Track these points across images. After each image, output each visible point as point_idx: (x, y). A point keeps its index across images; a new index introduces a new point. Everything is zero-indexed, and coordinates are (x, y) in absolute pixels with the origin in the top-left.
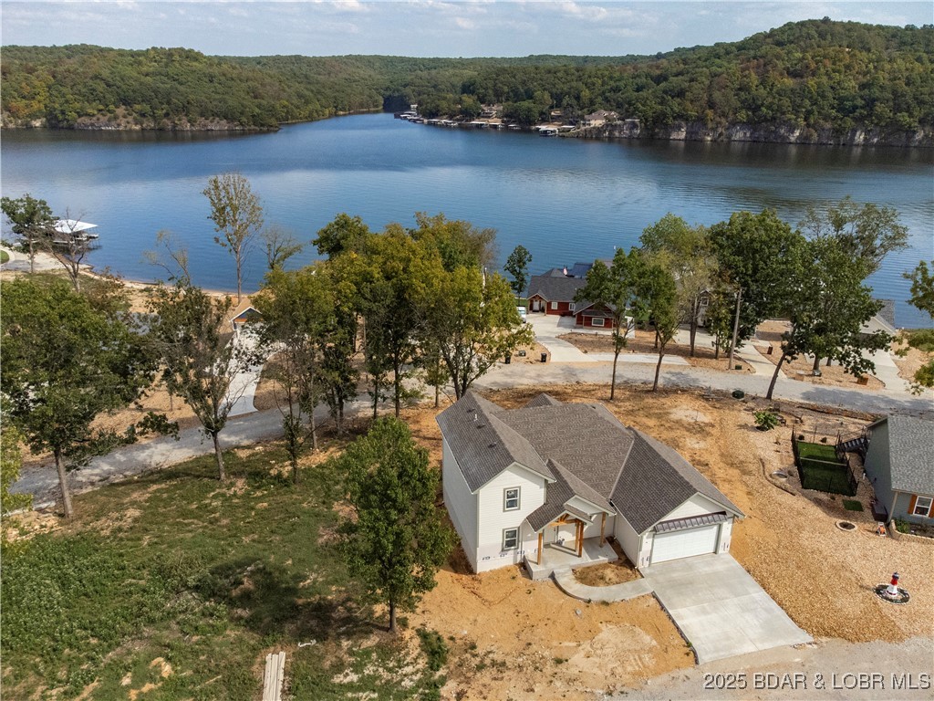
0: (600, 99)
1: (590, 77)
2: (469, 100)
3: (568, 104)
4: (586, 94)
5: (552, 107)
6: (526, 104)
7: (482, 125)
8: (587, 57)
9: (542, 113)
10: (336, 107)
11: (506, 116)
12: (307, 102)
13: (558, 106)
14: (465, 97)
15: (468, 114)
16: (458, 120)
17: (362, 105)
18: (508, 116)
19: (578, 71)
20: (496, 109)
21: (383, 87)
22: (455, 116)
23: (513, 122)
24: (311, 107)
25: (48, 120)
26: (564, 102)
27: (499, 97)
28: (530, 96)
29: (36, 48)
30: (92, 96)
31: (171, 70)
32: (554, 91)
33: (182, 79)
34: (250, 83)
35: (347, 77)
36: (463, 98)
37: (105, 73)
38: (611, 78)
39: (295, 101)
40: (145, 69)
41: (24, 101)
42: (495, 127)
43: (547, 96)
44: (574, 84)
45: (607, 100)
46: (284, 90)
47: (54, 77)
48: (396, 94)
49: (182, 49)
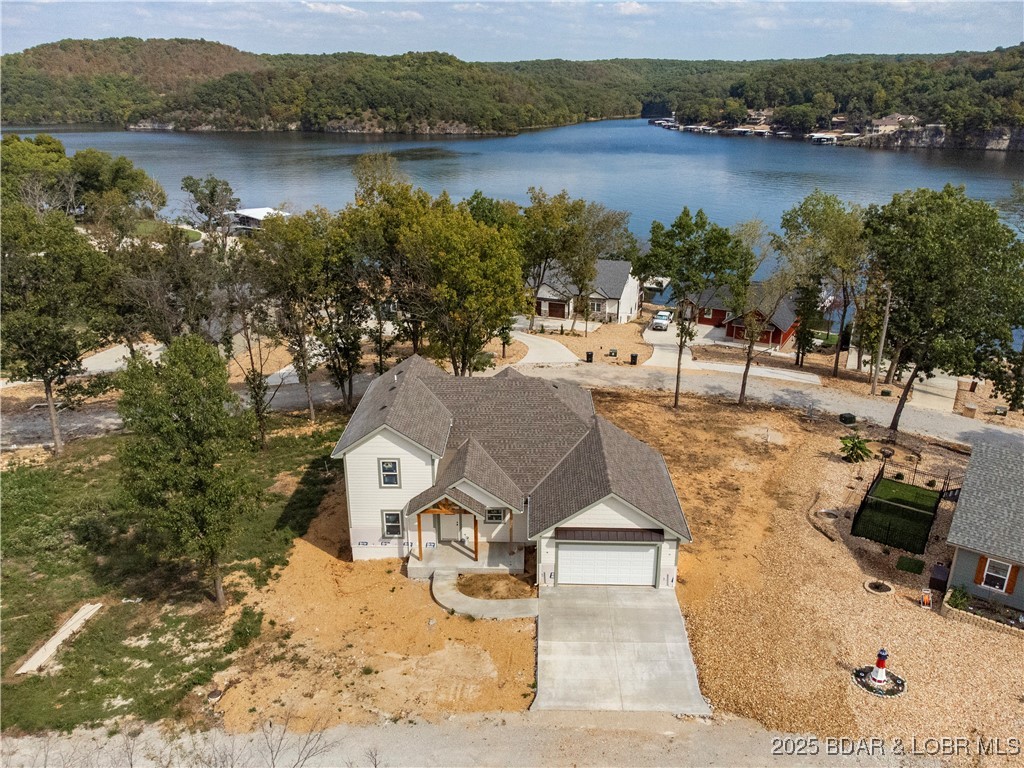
0: (898, 101)
1: (889, 75)
2: (734, 104)
3: (855, 108)
4: (881, 95)
5: (835, 112)
6: (802, 108)
7: (745, 132)
8: (902, 55)
9: (820, 119)
10: (586, 113)
11: (776, 122)
12: (554, 107)
13: (843, 110)
14: (730, 101)
15: (731, 120)
16: (718, 127)
17: (616, 112)
18: (778, 123)
19: (875, 69)
20: (766, 113)
21: (645, 91)
22: (716, 122)
23: (784, 130)
24: (558, 112)
25: (303, 124)
26: (851, 106)
27: (771, 99)
28: (808, 98)
29: (307, 56)
30: (344, 99)
31: (421, 74)
32: (841, 92)
33: (430, 83)
34: (497, 86)
35: (608, 81)
36: (728, 102)
37: (358, 77)
39: (542, 106)
40: (397, 73)
41: (285, 106)
42: (761, 134)
43: (830, 98)
44: (867, 84)
45: (907, 102)
46: (532, 94)
47: (313, 82)
48: (658, 100)
49: (436, 53)
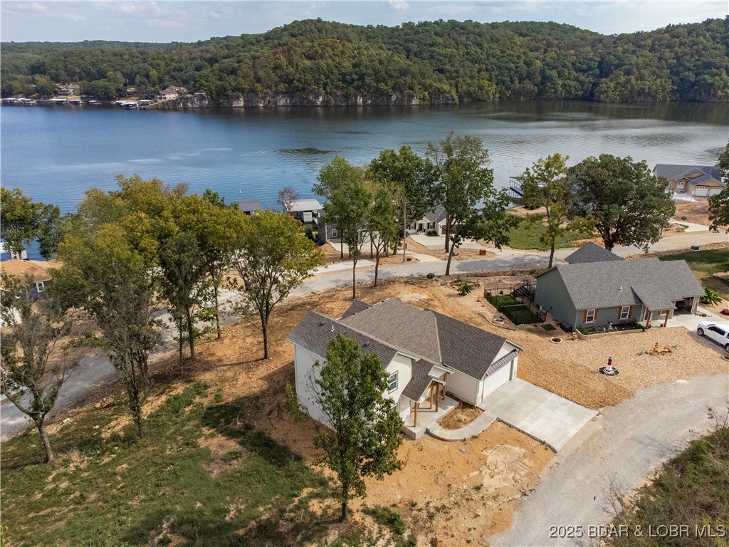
0: (167, 77)
1: (153, 59)
2: (42, 80)
3: (140, 82)
4: (154, 73)
5: (125, 85)
6: (101, 82)
7: (61, 101)
8: (138, 43)
9: (118, 90)
11: (85, 93)
13: (132, 83)
14: (37, 77)
15: (44, 92)
16: (35, 98)
18: (87, 93)
19: (142, 55)
20: (71, 88)
22: (31, 94)
23: (93, 99)
26: (137, 81)
27: (71, 77)
28: (103, 75)
32: (125, 71)
36: (36, 78)
38: (172, 60)
42: (76, 103)
43: (119, 75)
44: (141, 65)
45: (173, 77)
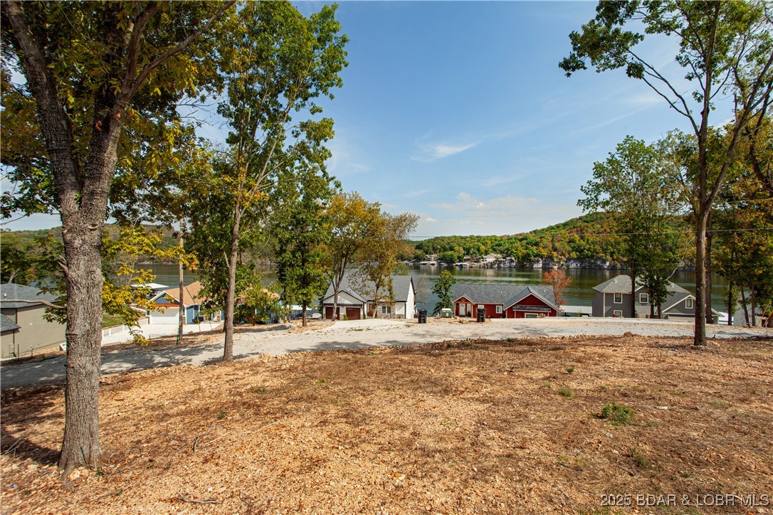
0: (491, 250)
2: (419, 252)
3: (473, 253)
4: (483, 248)
5: (464, 255)
6: (450, 253)
7: (426, 264)
9: (459, 257)
11: (439, 259)
13: (467, 254)
14: (417, 251)
15: (418, 258)
16: (412, 262)
18: (441, 259)
20: (434, 256)
22: (411, 260)
23: (443, 262)
26: (471, 252)
27: (435, 250)
28: (452, 249)
32: (465, 247)
38: (496, 240)
43: (461, 249)
44: (476, 243)
45: (495, 250)
